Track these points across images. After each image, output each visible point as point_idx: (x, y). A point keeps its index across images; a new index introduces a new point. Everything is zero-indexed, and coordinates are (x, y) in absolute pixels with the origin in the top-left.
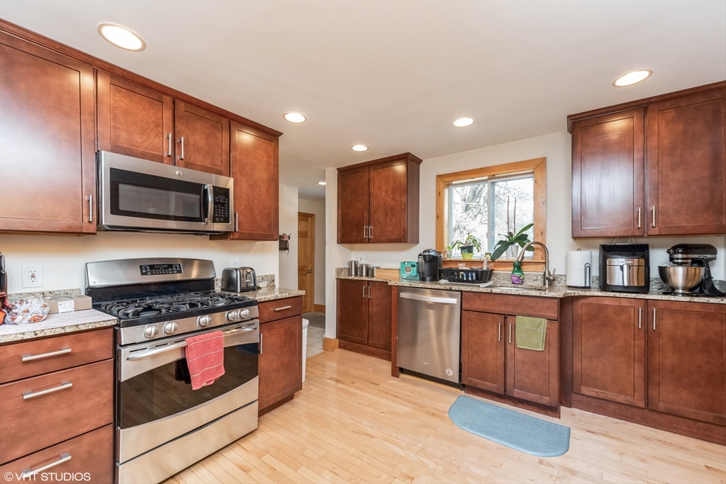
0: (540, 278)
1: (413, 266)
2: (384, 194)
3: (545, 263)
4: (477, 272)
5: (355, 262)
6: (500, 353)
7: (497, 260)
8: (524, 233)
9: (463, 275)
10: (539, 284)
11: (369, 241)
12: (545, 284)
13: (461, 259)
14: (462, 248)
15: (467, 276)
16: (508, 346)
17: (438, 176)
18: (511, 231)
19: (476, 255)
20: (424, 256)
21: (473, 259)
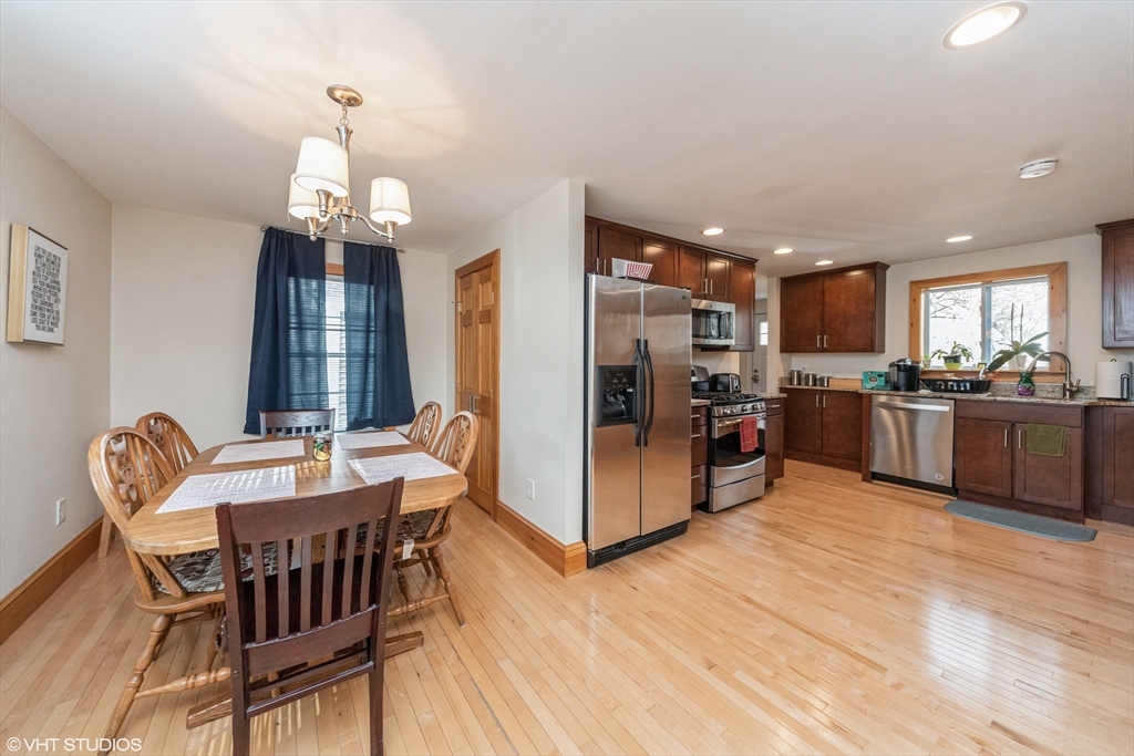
0: (1058, 389)
1: (880, 376)
2: (843, 303)
3: (1065, 374)
4: (971, 382)
5: (798, 372)
6: (1007, 459)
7: (998, 370)
8: (1034, 342)
9: (952, 386)
10: (1060, 395)
11: (823, 350)
12: (1065, 395)
13: (946, 369)
14: (946, 359)
15: (959, 386)
16: (1017, 453)
17: (911, 282)
18: (1017, 339)
19: (964, 364)
20: (899, 366)
21: (960, 369)
